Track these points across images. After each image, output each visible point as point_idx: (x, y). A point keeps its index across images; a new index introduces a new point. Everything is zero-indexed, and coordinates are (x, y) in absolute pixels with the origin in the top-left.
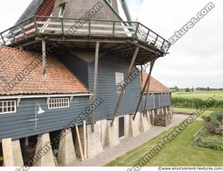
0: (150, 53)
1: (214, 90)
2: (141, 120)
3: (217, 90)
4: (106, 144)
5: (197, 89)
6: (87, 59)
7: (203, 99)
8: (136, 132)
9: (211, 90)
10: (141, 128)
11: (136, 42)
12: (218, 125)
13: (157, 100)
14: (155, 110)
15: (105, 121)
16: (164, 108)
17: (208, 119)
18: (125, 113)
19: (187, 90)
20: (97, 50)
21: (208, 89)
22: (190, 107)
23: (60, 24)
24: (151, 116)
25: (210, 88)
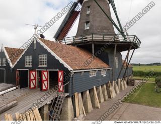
0: (132, 46)
1: (143, 65)
3: (145, 65)
9: (141, 65)
16: (130, 76)
18: (118, 78)
20: (116, 47)
21: (140, 65)
22: (137, 76)
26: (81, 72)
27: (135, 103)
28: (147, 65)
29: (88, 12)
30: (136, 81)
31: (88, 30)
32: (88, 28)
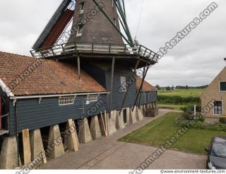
1: (192, 88)
2: (137, 111)
3: (195, 88)
4: (117, 126)
5: (177, 87)
6: (104, 68)
7: (182, 96)
8: (135, 121)
9: (189, 88)
10: (137, 118)
11: (138, 57)
12: (191, 113)
13: (147, 96)
14: (146, 105)
15: (116, 111)
16: (152, 103)
17: (184, 109)
18: (127, 107)
19: (168, 89)
20: (113, 63)
23: (91, 46)
24: (143, 109)
25: (189, 86)
26: (38, 99)
27: (134, 143)
28: (198, 88)
29: (82, 11)
30: (160, 110)
31: (80, 37)
32: (80, 35)
